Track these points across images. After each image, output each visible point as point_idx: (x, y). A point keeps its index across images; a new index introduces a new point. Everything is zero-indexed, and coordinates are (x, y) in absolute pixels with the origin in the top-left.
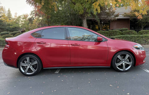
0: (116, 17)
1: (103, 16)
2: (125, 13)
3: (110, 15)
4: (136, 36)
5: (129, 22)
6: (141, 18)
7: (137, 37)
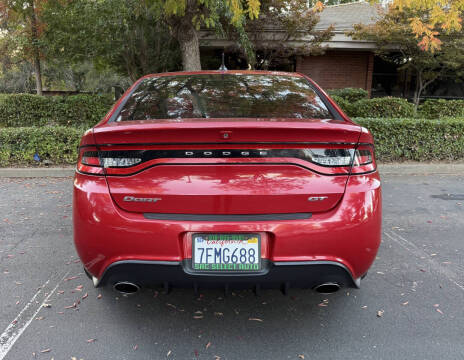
0: (321, 41)
1: (269, 36)
2: (359, 28)
3: (298, 34)
4: (414, 122)
5: (371, 65)
6: (436, 44)
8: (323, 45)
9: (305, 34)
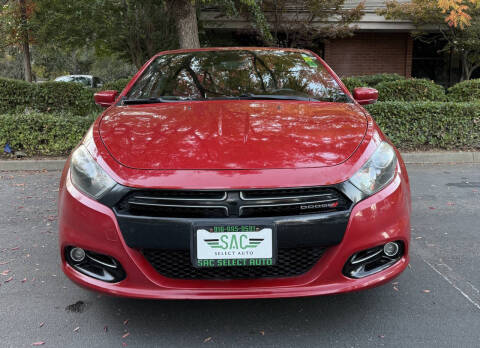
0: (350, 21)
1: (292, 17)
2: (393, 6)
3: (325, 14)
4: (439, 105)
5: (410, 48)
6: (464, 19)
7: (445, 112)
8: (351, 26)
9: (332, 13)
